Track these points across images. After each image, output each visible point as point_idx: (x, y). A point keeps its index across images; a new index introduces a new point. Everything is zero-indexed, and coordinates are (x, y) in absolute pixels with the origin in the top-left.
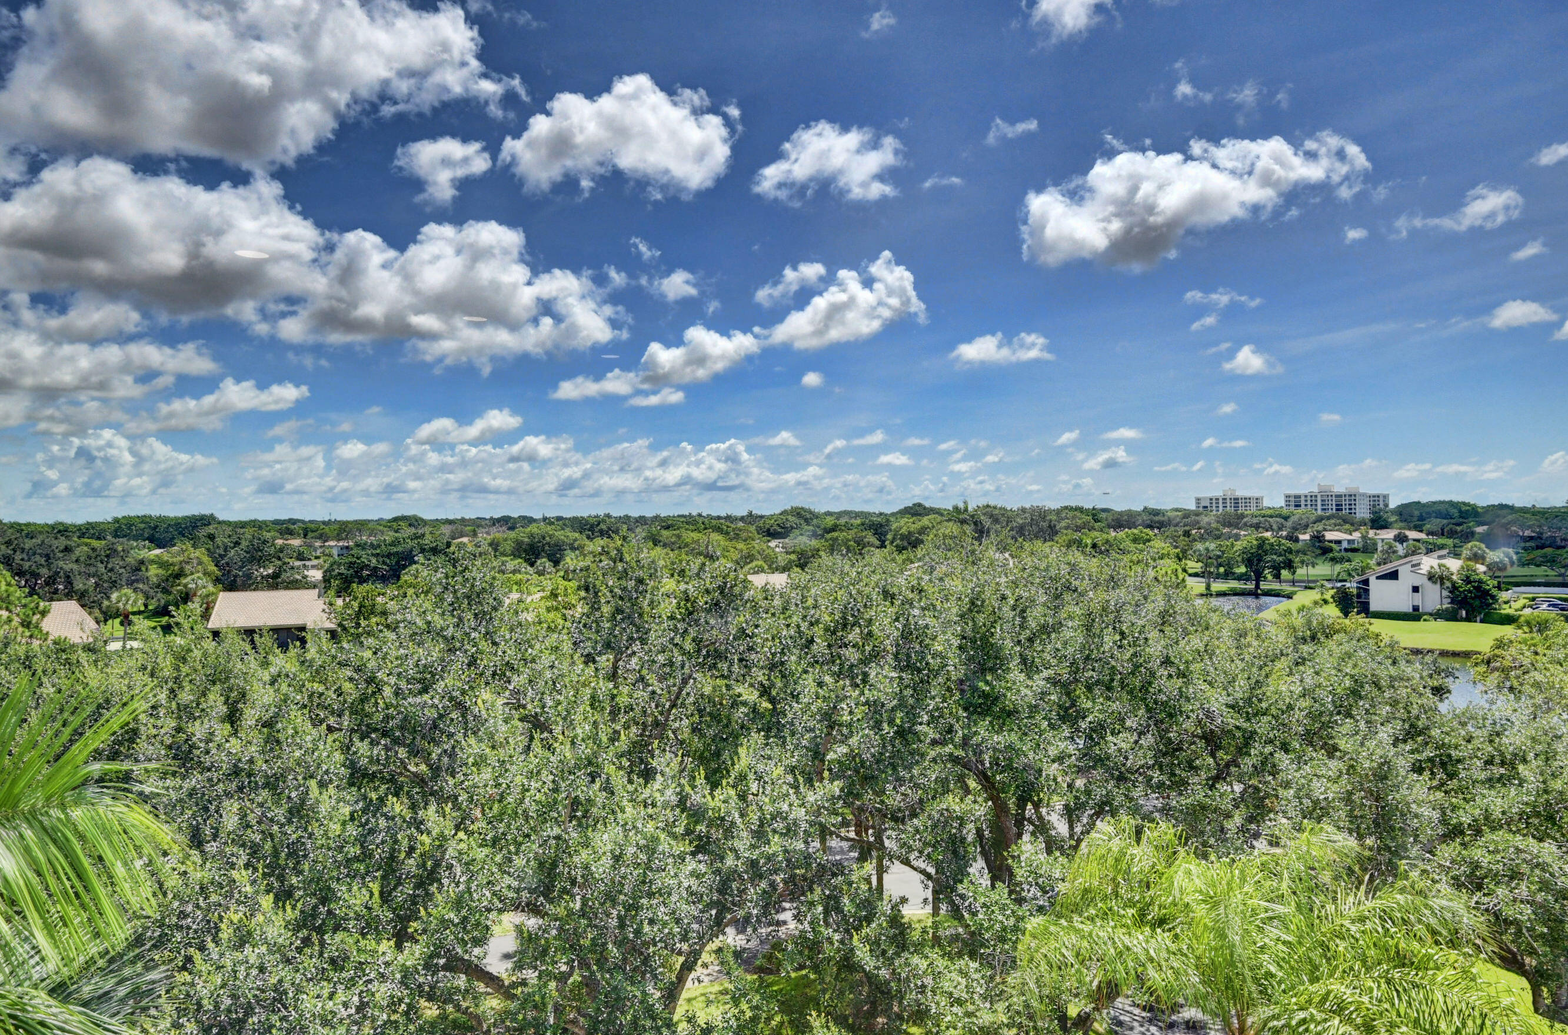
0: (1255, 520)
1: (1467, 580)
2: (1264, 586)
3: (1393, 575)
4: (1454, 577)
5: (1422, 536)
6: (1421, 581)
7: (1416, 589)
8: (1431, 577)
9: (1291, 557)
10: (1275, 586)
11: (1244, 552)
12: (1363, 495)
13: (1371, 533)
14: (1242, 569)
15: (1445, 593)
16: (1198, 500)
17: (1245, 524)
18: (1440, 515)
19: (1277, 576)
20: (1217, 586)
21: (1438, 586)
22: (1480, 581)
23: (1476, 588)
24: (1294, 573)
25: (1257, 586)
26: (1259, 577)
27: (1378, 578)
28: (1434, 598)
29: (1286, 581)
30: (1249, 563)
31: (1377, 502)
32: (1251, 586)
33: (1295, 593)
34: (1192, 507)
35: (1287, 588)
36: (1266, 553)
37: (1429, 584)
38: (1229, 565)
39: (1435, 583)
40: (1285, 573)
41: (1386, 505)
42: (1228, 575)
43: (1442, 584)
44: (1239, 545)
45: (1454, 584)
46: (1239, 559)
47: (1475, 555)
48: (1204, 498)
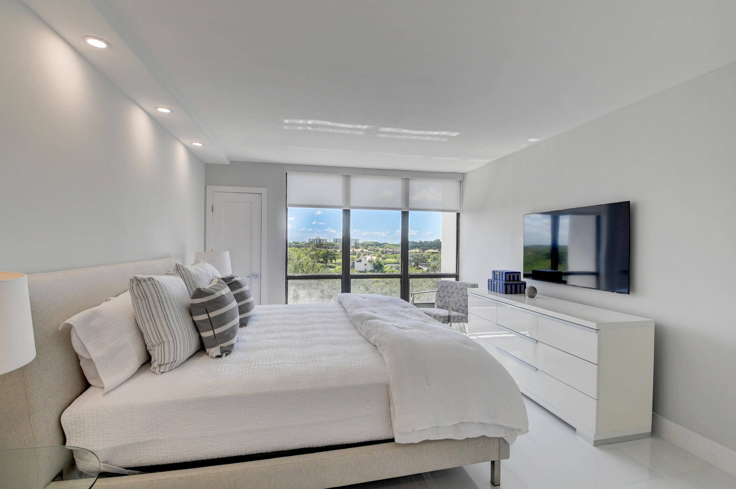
0: (325, 246)
1: (377, 262)
2: (328, 264)
3: (360, 261)
4: (374, 261)
5: (367, 251)
6: (367, 263)
7: (365, 265)
8: (369, 261)
9: (335, 256)
10: (331, 265)
11: (323, 254)
12: (353, 239)
13: (355, 250)
14: (322, 260)
15: (372, 265)
16: (309, 239)
17: (323, 247)
18: (372, 245)
19: (331, 262)
22: (380, 262)
23: (379, 264)
24: (336, 261)
25: (326, 265)
26: (327, 262)
27: (357, 262)
28: (370, 267)
29: (334, 263)
30: (324, 258)
31: (356, 241)
32: (324, 264)
33: (336, 267)
34: (308, 242)
35: (334, 265)
36: (329, 255)
38: (319, 259)
39: (370, 263)
40: (333, 261)
41: (359, 242)
42: (318, 262)
43: (372, 263)
44: (321, 253)
45: (374, 263)
46: (321, 257)
47: (379, 255)
48: (311, 239)
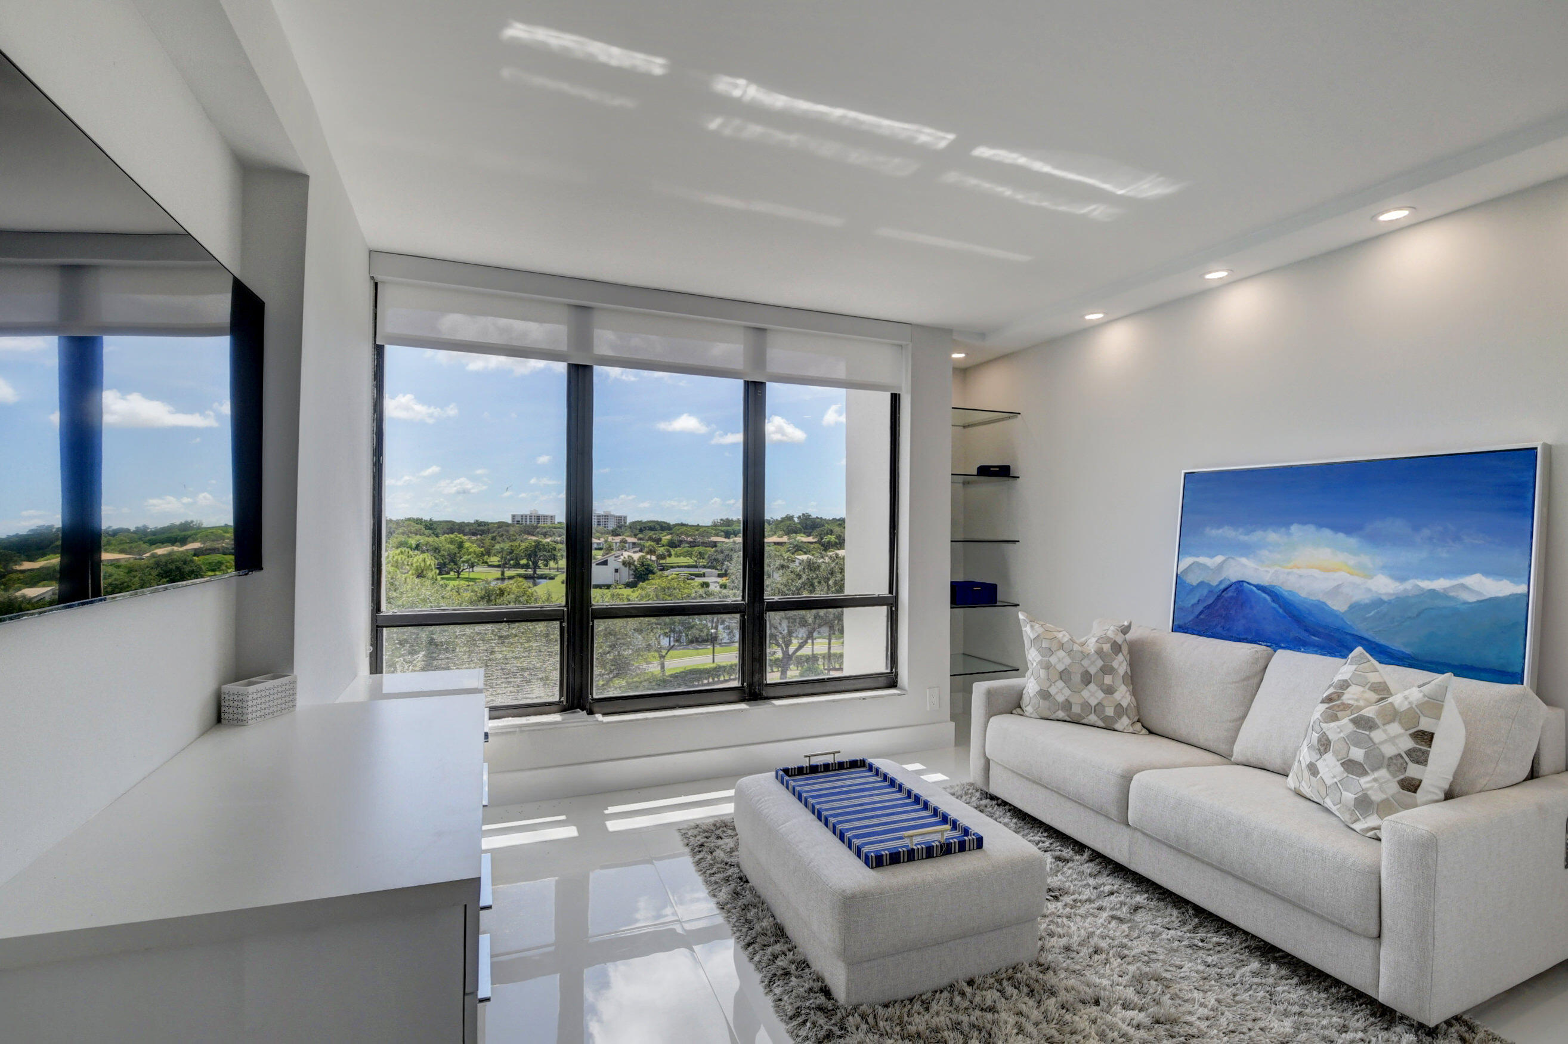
0: (544, 530)
1: (642, 564)
2: (539, 572)
3: (605, 563)
4: (636, 563)
5: (635, 540)
6: (619, 566)
7: (616, 571)
8: (624, 563)
9: (555, 553)
10: (546, 572)
11: (526, 549)
12: (613, 516)
13: (610, 538)
14: (523, 562)
15: (631, 572)
16: (514, 516)
17: (538, 533)
18: (651, 529)
19: (546, 565)
20: (509, 573)
21: (627, 568)
22: (649, 565)
23: (647, 569)
24: (557, 563)
25: (535, 572)
26: (536, 566)
27: (597, 564)
28: (626, 575)
29: (553, 569)
30: (529, 557)
31: (621, 521)
32: (530, 572)
33: (556, 576)
34: (510, 521)
35: (553, 572)
36: (540, 550)
37: (623, 567)
38: (517, 559)
39: (626, 566)
40: (552, 564)
41: (625, 523)
42: (517, 565)
43: (630, 567)
44: (524, 545)
45: (636, 566)
46: (523, 555)
47: (651, 550)
48: (517, 515)
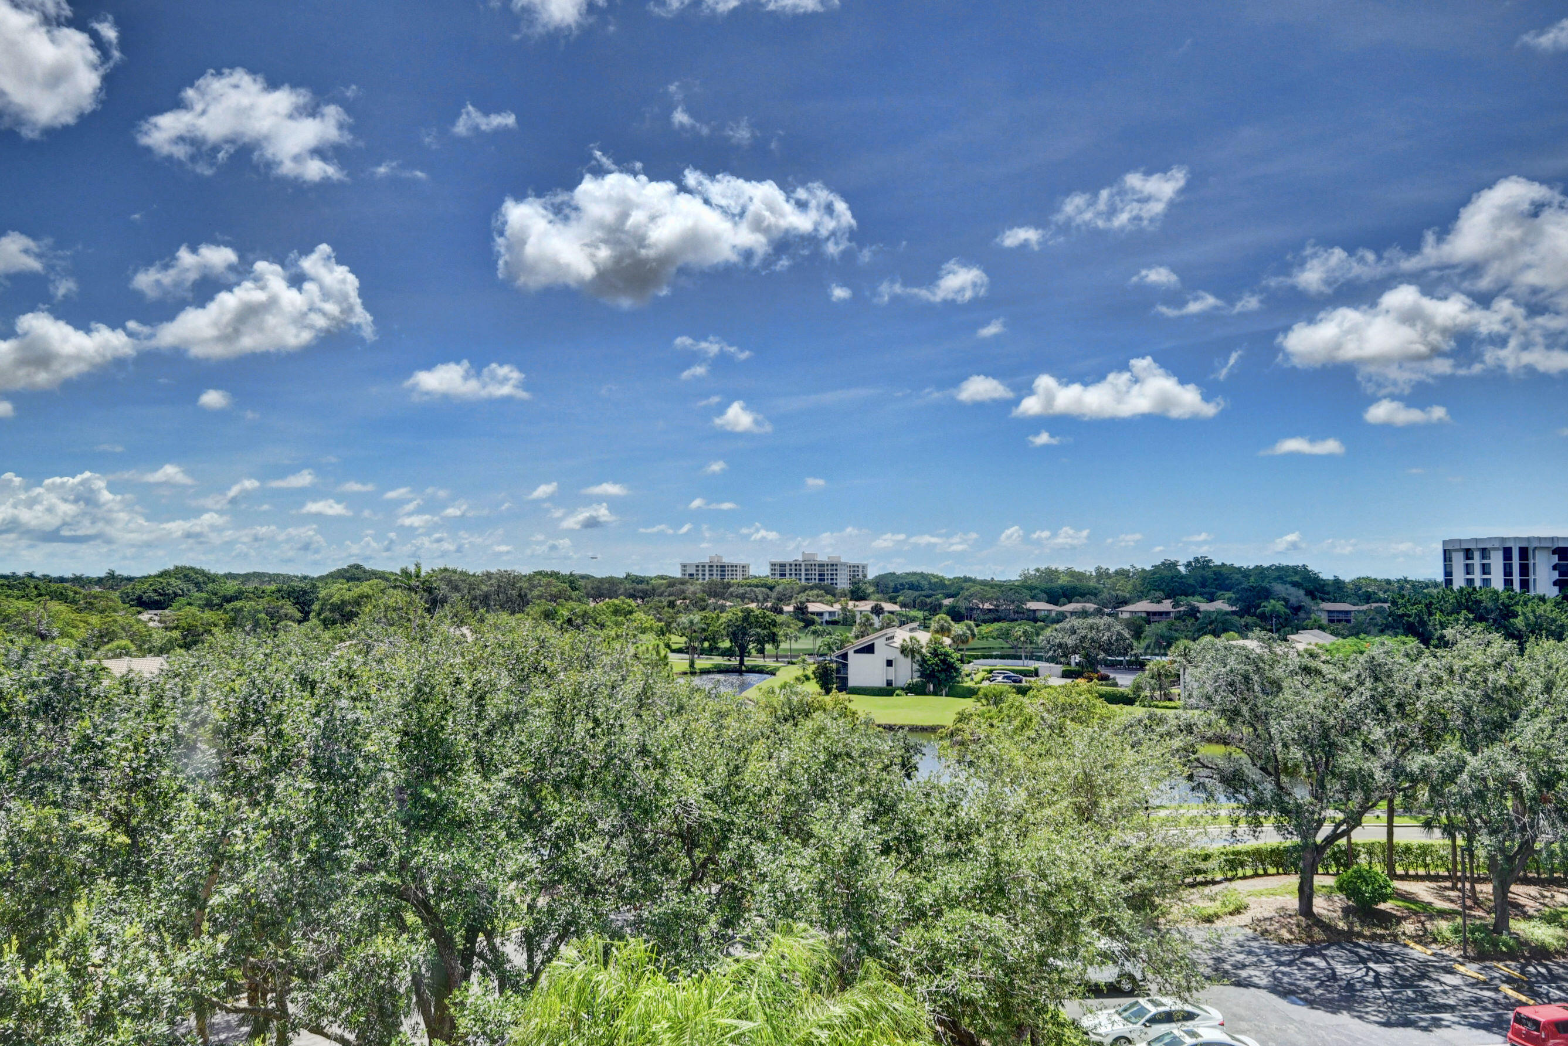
0: (741, 591)
1: (935, 653)
2: (749, 662)
3: (870, 649)
4: (924, 650)
5: (896, 608)
6: (895, 655)
7: (889, 663)
8: (904, 650)
9: (775, 630)
10: (759, 662)
11: (729, 624)
12: (845, 564)
13: (851, 604)
14: (726, 644)
15: (916, 667)
16: (684, 567)
17: (731, 594)
18: (913, 587)
19: (761, 651)
20: (702, 663)
21: (909, 659)
22: (946, 654)
23: (943, 661)
24: (777, 647)
25: (742, 662)
26: (743, 652)
27: (856, 652)
28: (906, 672)
29: (770, 657)
30: (734, 637)
31: (856, 571)
32: (735, 662)
33: (777, 669)
34: (678, 575)
35: (770, 663)
36: (751, 625)
37: (901, 657)
38: (713, 639)
39: (906, 656)
40: (768, 647)
41: (865, 576)
42: (712, 651)
43: (913, 657)
44: (724, 617)
45: (923, 657)
46: (724, 632)
47: (942, 627)
48: (691, 565)
